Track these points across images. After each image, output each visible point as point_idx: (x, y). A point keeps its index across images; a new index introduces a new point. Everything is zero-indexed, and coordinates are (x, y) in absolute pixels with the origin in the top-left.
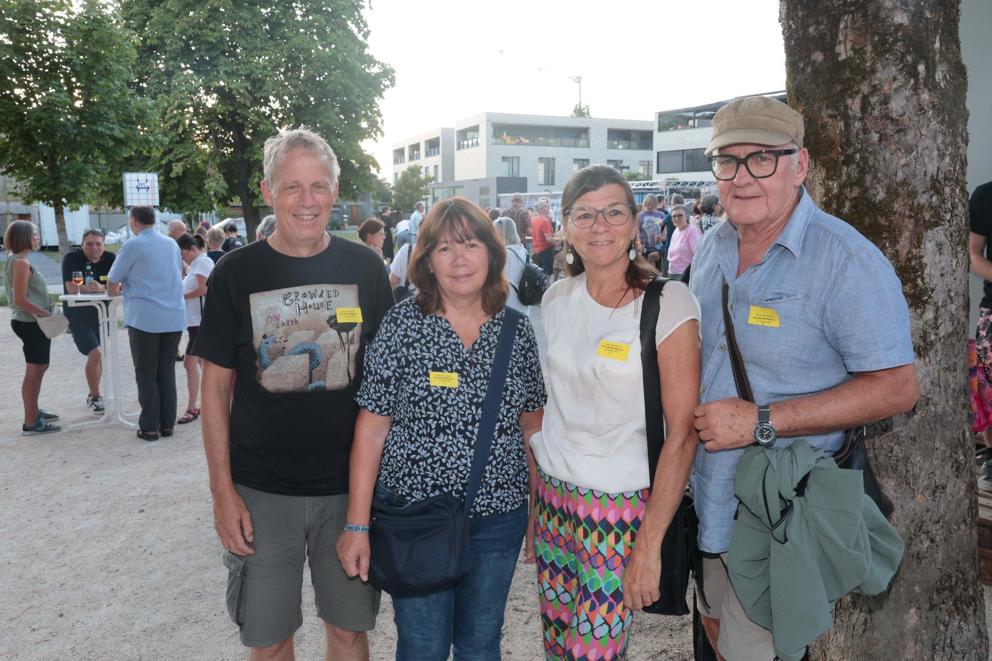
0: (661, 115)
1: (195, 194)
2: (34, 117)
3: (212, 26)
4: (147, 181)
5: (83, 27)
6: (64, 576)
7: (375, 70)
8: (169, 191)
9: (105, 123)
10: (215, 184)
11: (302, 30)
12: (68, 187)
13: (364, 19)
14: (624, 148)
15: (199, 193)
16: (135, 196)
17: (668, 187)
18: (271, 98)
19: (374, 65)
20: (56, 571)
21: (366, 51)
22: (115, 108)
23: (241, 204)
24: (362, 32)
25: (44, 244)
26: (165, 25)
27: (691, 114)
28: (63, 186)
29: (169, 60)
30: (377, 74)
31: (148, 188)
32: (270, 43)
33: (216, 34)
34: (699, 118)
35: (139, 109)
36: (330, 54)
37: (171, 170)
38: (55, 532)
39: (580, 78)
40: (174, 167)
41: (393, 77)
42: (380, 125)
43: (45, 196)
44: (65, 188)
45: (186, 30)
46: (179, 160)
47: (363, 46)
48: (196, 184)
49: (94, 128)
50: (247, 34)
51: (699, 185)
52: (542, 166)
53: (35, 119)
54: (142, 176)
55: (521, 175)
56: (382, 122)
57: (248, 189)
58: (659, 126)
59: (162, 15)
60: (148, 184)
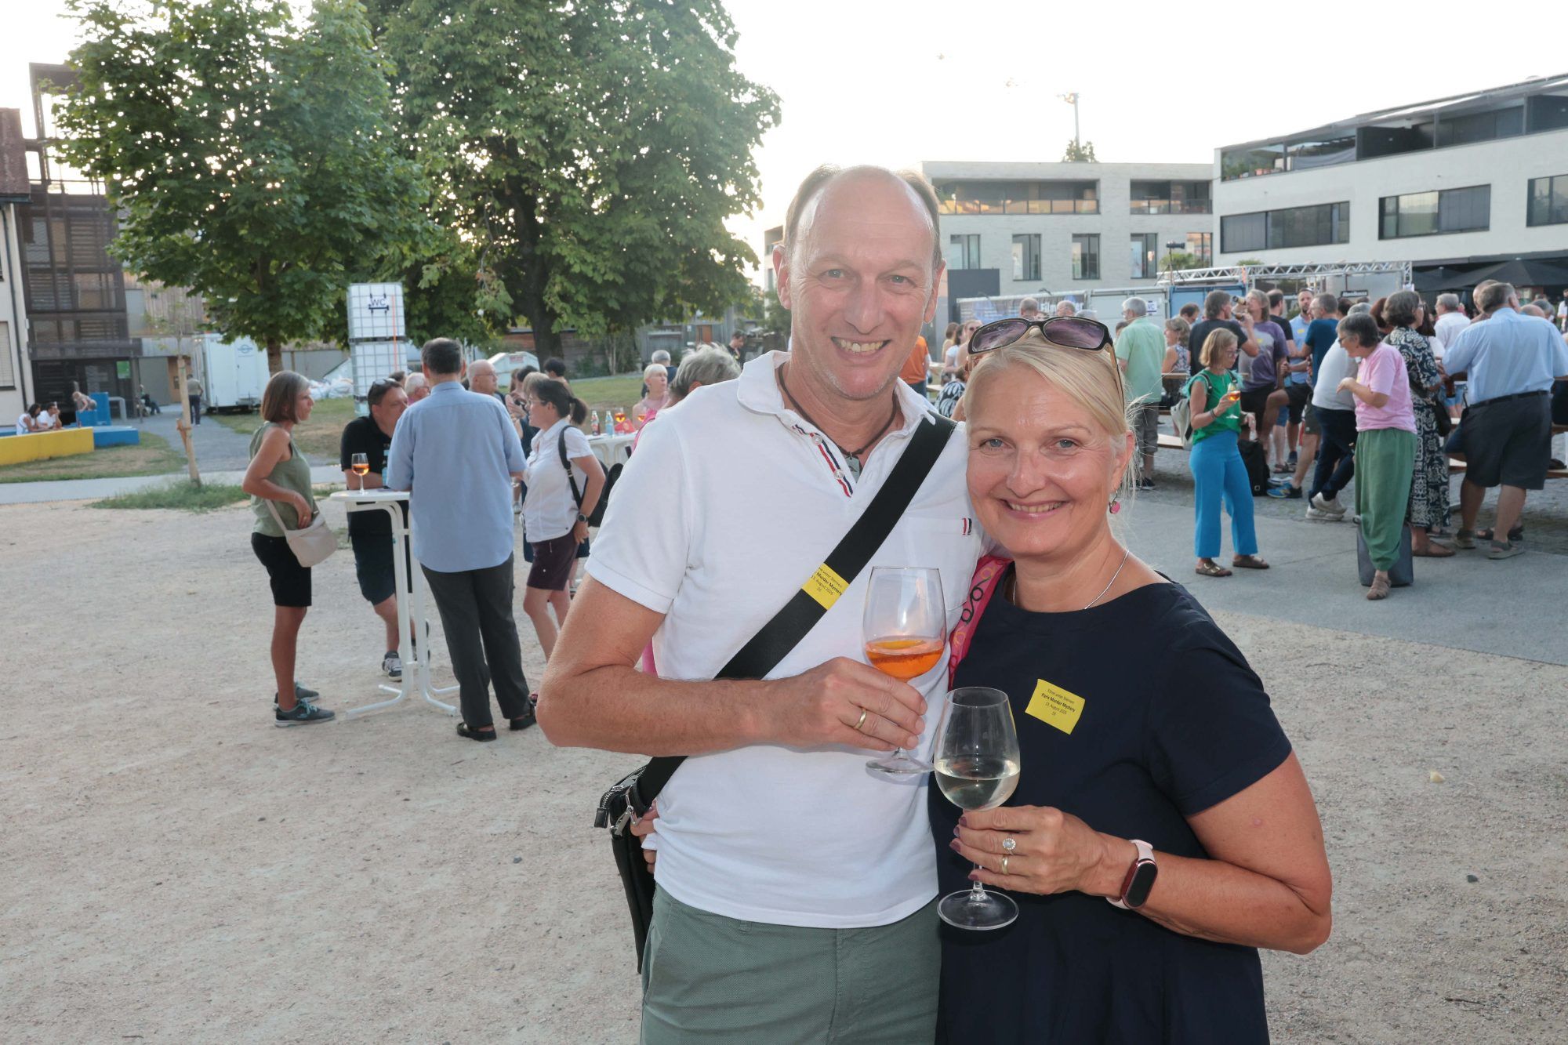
0: (1225, 153)
1: (458, 316)
2: (243, 201)
3: (481, 37)
4: (385, 296)
5: (314, 51)
6: (427, 975)
7: (747, 98)
8: (417, 312)
9: (350, 205)
10: (492, 298)
11: (625, 38)
12: (292, 312)
13: (727, 14)
14: (1161, 212)
15: (463, 313)
16: (367, 322)
17: (1253, 277)
18: (576, 152)
19: (745, 91)
20: (412, 965)
21: (732, 67)
22: (363, 179)
23: (529, 328)
24: (725, 36)
25: (212, 405)
26: (407, 40)
27: (1280, 149)
28: (284, 310)
29: (414, 97)
30: (750, 106)
31: (387, 308)
32: (576, 62)
33: (489, 51)
34: (1293, 154)
35: (397, 180)
36: (674, 74)
37: (420, 276)
38: (386, 898)
39: (1075, 96)
40: (425, 272)
41: (778, 109)
42: (755, 190)
43: (253, 328)
44: (288, 315)
45: (440, 47)
46: (431, 261)
47: (728, 59)
48: (459, 299)
49: (333, 213)
50: (537, 49)
51: (1306, 271)
52: (1018, 249)
53: (244, 204)
54: (377, 289)
55: (985, 265)
56: (760, 184)
57: (543, 305)
58: (1223, 172)
59: (402, 25)
60: (387, 302)
